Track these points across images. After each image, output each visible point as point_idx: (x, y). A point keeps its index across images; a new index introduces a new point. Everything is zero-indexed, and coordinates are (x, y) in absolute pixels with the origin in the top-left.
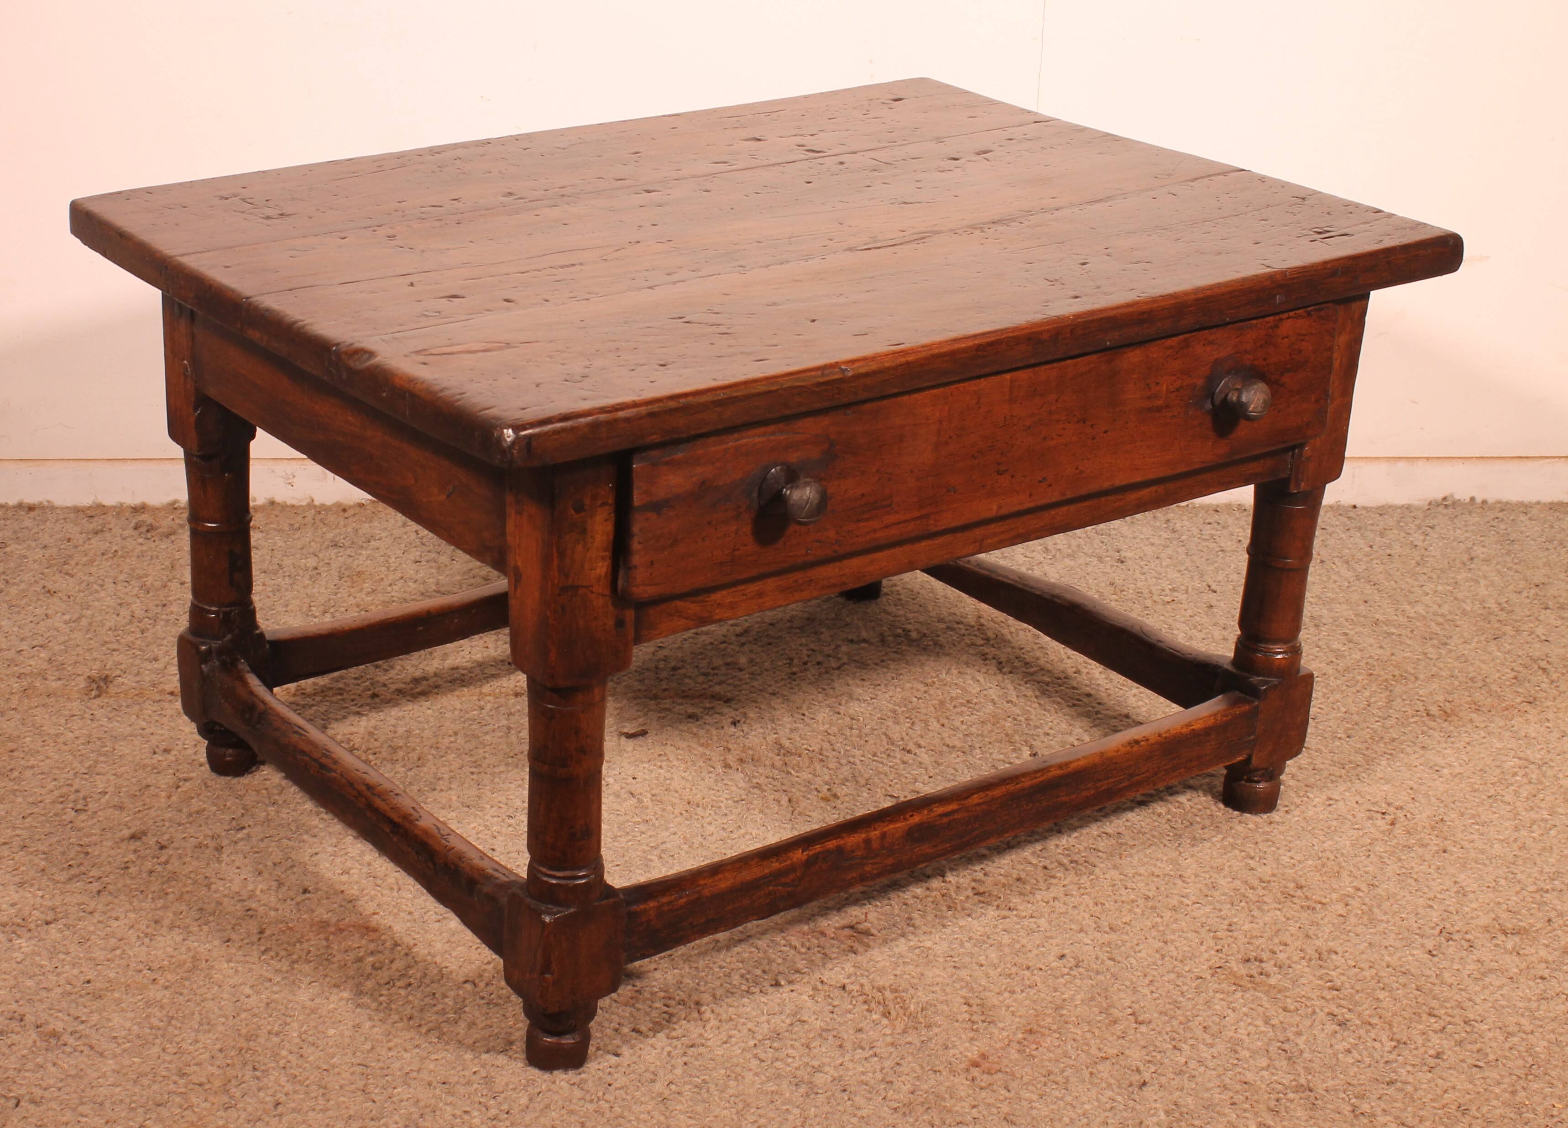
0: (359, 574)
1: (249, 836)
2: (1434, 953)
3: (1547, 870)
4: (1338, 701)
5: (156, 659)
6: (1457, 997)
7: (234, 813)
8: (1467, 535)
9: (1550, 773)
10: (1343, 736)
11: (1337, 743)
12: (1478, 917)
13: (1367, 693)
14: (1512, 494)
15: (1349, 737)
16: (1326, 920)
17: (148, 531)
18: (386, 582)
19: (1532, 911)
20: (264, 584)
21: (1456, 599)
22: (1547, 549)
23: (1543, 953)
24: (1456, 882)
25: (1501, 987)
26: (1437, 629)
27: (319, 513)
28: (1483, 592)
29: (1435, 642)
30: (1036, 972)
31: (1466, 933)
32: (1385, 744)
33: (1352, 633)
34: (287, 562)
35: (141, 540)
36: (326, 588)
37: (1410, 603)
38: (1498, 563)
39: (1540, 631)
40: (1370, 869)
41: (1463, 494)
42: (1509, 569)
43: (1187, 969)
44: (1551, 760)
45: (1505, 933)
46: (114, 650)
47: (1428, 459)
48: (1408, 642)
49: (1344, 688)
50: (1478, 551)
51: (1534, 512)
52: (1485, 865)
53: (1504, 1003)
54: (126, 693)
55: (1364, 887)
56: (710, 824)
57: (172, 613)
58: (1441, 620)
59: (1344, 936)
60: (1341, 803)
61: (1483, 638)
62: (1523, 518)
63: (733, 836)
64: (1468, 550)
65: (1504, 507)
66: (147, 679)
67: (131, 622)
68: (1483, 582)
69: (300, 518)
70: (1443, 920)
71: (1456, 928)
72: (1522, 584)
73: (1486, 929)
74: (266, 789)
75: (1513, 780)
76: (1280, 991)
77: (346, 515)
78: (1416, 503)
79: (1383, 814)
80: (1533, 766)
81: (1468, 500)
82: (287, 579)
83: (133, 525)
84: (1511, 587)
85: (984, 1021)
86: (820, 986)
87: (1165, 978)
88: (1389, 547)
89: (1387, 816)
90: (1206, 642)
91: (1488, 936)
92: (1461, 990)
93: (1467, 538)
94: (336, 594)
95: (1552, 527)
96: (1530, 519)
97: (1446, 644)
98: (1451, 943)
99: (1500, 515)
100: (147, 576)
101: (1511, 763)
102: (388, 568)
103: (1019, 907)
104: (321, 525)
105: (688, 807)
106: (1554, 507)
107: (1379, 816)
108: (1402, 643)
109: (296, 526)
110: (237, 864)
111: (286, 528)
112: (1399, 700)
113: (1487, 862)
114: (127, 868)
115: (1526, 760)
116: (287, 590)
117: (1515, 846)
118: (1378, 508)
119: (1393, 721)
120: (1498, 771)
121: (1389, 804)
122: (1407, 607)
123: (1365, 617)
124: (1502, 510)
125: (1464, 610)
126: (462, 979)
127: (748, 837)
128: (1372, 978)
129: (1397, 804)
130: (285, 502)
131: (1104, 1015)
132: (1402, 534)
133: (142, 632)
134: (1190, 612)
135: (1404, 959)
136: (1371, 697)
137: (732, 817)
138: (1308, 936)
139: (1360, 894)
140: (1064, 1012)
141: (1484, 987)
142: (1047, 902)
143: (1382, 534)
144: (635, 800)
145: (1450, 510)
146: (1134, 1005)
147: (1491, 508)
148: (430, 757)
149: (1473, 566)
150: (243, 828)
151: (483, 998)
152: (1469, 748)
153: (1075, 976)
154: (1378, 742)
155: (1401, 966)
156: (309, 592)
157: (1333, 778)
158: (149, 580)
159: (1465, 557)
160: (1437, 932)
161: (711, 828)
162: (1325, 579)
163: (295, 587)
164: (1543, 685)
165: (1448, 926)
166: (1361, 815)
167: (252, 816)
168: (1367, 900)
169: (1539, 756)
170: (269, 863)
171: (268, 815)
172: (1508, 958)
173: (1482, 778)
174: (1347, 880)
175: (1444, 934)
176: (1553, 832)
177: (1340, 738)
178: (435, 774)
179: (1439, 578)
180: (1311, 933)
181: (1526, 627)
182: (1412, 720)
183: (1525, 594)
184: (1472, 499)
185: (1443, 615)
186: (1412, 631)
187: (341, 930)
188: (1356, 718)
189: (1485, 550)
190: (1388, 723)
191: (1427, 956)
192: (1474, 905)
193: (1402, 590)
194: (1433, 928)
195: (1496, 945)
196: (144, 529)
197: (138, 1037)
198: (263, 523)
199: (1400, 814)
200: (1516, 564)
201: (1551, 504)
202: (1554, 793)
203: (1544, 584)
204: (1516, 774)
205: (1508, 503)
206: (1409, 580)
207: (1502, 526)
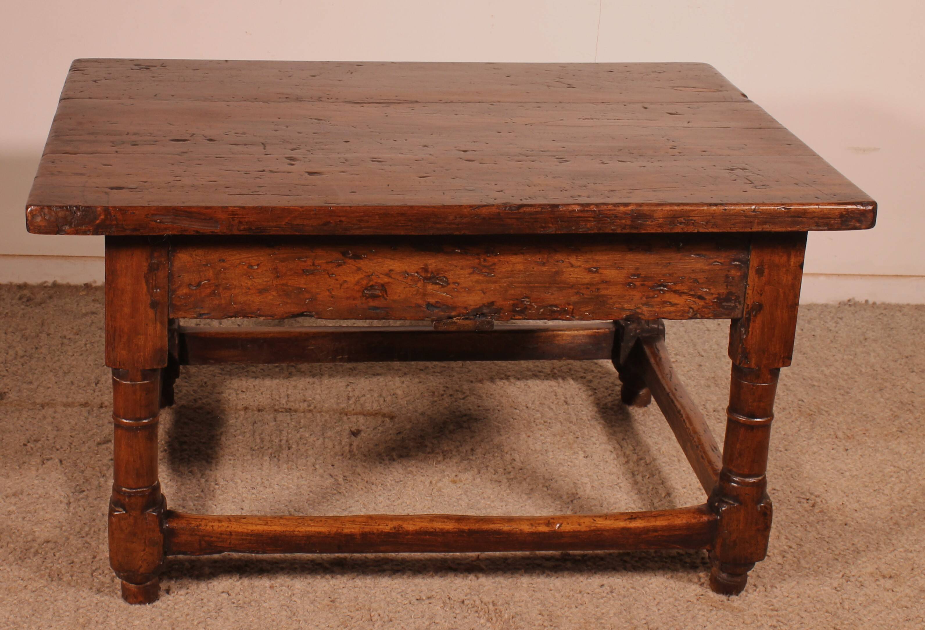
1: (87, 496)
2: (838, 589)
3: (911, 538)
4: (780, 427)
5: (31, 383)
6: (853, 618)
7: (78, 481)
8: (863, 324)
9: (913, 476)
10: (783, 450)
11: (779, 454)
12: (866, 567)
13: (798, 423)
14: (893, 300)
15: (786, 450)
16: (771, 566)
17: (28, 301)
19: (901, 564)
21: (855, 364)
22: (914, 334)
23: (908, 591)
24: (853, 544)
25: (880, 612)
26: (842, 383)
28: (873, 360)
29: (842, 391)
30: (585, 595)
31: (859, 577)
32: (809, 455)
33: (789, 384)
35: (23, 307)
37: (826, 366)
38: (882, 342)
39: (908, 386)
40: (799, 534)
41: (861, 298)
42: (889, 346)
43: (681, 595)
44: (914, 468)
45: (884, 577)
46: (4, 376)
47: (839, 275)
48: (825, 391)
49: (784, 419)
50: (870, 334)
51: (906, 310)
52: (871, 534)
53: (882, 622)
54: (11, 403)
55: (794, 546)
56: (380, 495)
57: (41, 353)
58: (846, 377)
59: (781, 577)
60: (780, 493)
61: (871, 390)
62: (898, 314)
63: (394, 503)
64: (863, 334)
65: (887, 307)
66: (25, 394)
67: (15, 358)
68: (872, 354)
70: (844, 568)
71: (853, 573)
72: (897, 356)
73: (872, 574)
74: (99, 467)
75: (890, 480)
76: (740, 611)
78: (831, 303)
79: (808, 500)
80: (902, 472)
81: (864, 302)
83: (18, 296)
84: (891, 358)
85: (551, 626)
86: (448, 601)
87: (667, 601)
88: (814, 330)
89: (809, 501)
90: (697, 388)
91: (873, 579)
92: (855, 613)
93: (863, 326)
95: (916, 320)
96: (904, 315)
97: (848, 393)
98: (849, 583)
99: (884, 312)
100: (26, 329)
101: (889, 469)
105: (366, 485)
106: (918, 308)
107: (805, 501)
108: (821, 391)
110: (79, 514)
112: (818, 428)
113: (873, 532)
114: (10, 515)
115: (898, 467)
117: (891, 523)
119: (814, 441)
120: (881, 474)
121: (811, 494)
122: (824, 368)
123: (798, 374)
124: (885, 309)
125: (861, 371)
126: (221, 591)
127: (404, 504)
128: (799, 604)
129: (817, 493)
131: (628, 624)
132: (822, 322)
133: (23, 365)
134: (687, 369)
135: (819, 593)
136: (800, 425)
137: (394, 492)
138: (758, 576)
139: (792, 550)
140: (603, 621)
141: (870, 612)
143: (809, 322)
144: (333, 480)
145: (852, 308)
146: (647, 618)
147: (878, 307)
149: (866, 344)
150: (84, 491)
151: (234, 603)
152: (862, 459)
153: (610, 599)
154: (804, 454)
155: (817, 597)
157: (776, 476)
158: (28, 332)
159: (862, 338)
160: (841, 575)
161: (381, 499)
164: (910, 420)
165: (847, 572)
166: (794, 500)
167: (90, 484)
168: (796, 555)
169: (906, 465)
170: (99, 514)
171: (100, 483)
172: (886, 593)
173: (870, 478)
174: (784, 541)
175: (845, 577)
176: (915, 514)
177: (781, 451)
179: (845, 351)
180: (760, 575)
181: (899, 383)
182: (826, 440)
183: (899, 362)
184: (867, 301)
185: (847, 375)
186: (827, 384)
188: (791, 438)
189: (874, 334)
190: (811, 442)
191: (834, 591)
193: (821, 358)
194: (838, 573)
195: (878, 585)
196: (25, 300)
197: (14, 623)
199: (818, 500)
200: (894, 343)
201: (916, 305)
202: (915, 489)
203: (911, 356)
204: (891, 476)
205: (889, 305)
206: (826, 351)
207: (885, 319)
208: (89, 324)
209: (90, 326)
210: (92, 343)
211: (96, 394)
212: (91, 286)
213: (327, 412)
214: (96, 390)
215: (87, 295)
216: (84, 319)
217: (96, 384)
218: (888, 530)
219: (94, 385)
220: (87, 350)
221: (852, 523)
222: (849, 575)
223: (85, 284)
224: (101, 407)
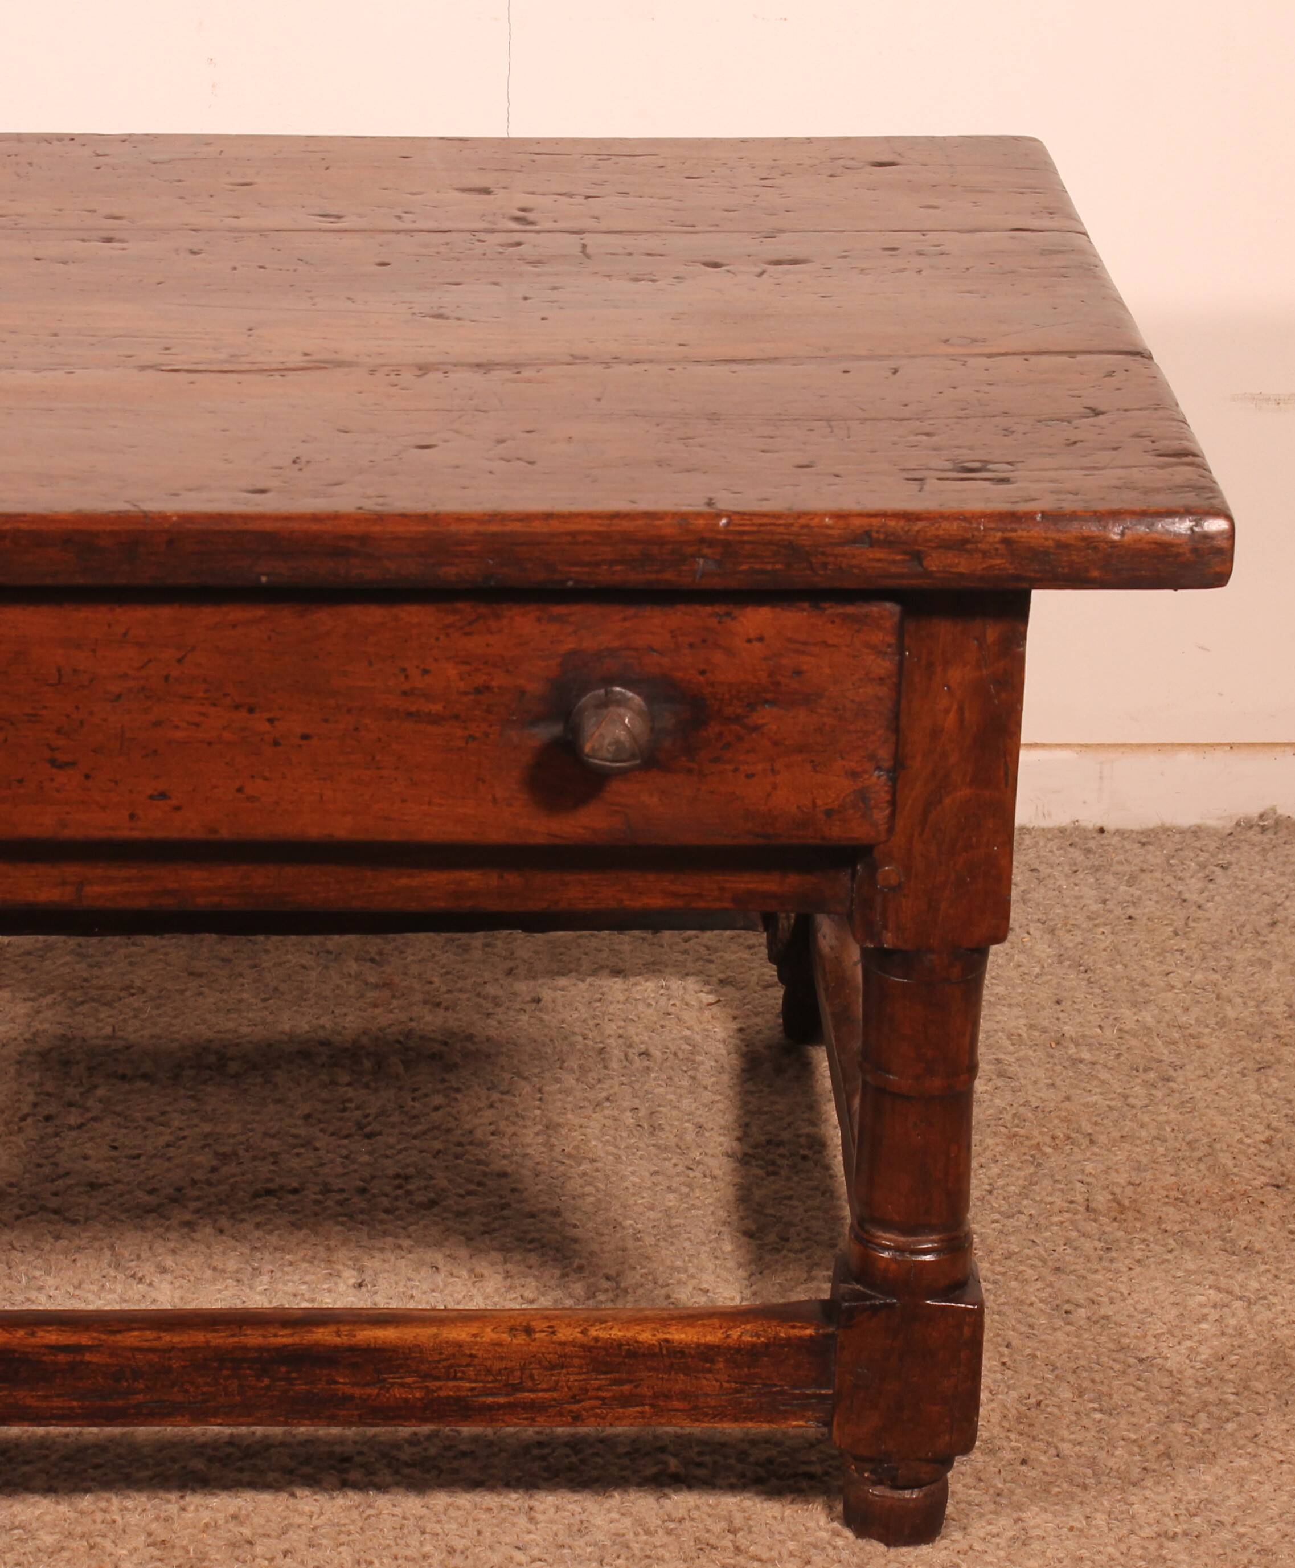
9: (1263, 1316)
21: (1218, 997)
29: (1152, 1076)
37: (1134, 1005)
48: (1104, 1075)
58: (1176, 1035)
61: (1237, 1069)
75: (1195, 1329)
78: (1212, 823)
80: (1238, 1304)
93: (1279, 886)
97: (1167, 1079)
101: (1201, 1298)
108: (1092, 1077)
115: (1230, 1293)
118: (1144, 833)
120: (1174, 1312)
122: (1127, 1012)
125: (1225, 1018)
132: (1168, 880)
136: (999, 1176)
143: (1132, 880)
145: (1266, 836)
149: (1271, 937)
152: (1138, 1269)
159: (1264, 921)
179: (1204, 958)
182: (1055, 1219)
185: (1184, 1028)
186: (1118, 1056)
193: (1130, 981)
202: (1256, 1354)
204: (1204, 1318)
206: (1148, 963)
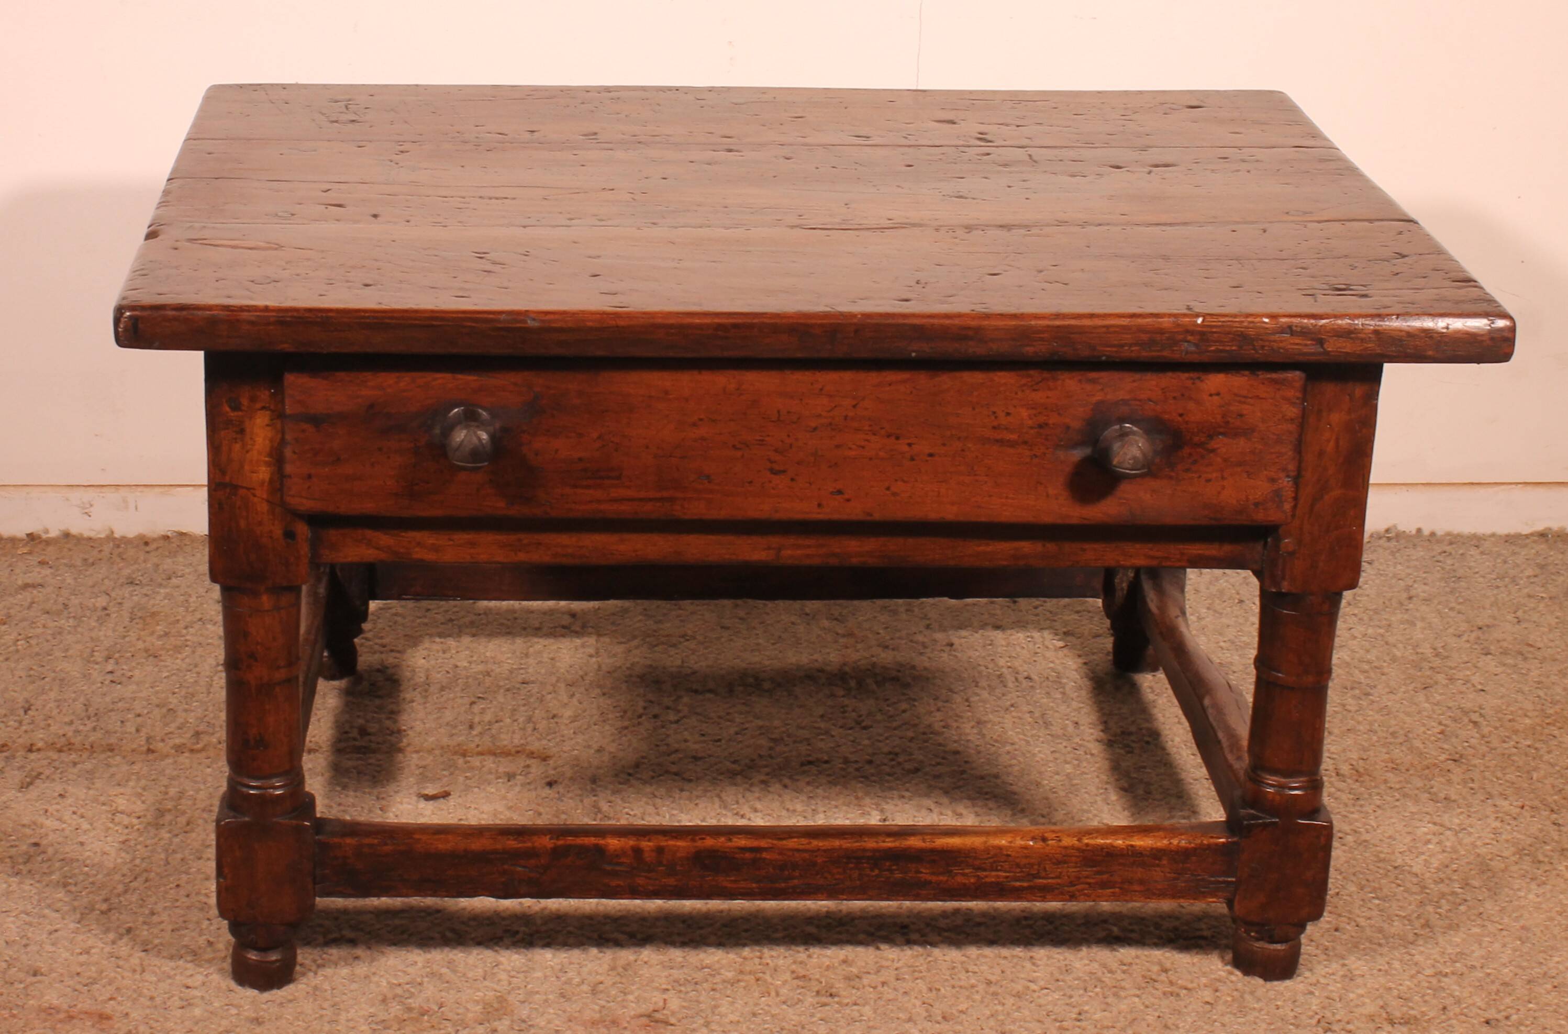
0: (153, 614)
3: (1450, 950)
8: (1409, 571)
12: (1364, 1004)
14: (1464, 525)
16: (1190, 1007)
18: (182, 624)
19: (1427, 998)
20: (44, 626)
21: (1387, 643)
22: (1498, 587)
26: (1362, 678)
27: (118, 546)
28: (1418, 635)
29: (1357, 692)
31: (1348, 1023)
34: (75, 601)
36: (114, 631)
38: (1439, 603)
39: (1476, 679)
41: (1408, 525)
42: (1452, 609)
45: (1392, 1022)
50: (1419, 589)
51: (1487, 545)
58: (1366, 667)
61: (1411, 688)
62: (1473, 552)
64: (1408, 588)
65: (1454, 539)
68: (1419, 624)
69: (95, 552)
70: (1324, 1008)
71: (1338, 1017)
72: (1464, 626)
73: (1371, 1018)
74: (11, 857)
75: (1425, 849)
77: (148, 549)
80: (1448, 833)
81: (1414, 532)
82: (71, 621)
84: (1451, 630)
93: (1409, 575)
94: (125, 637)
95: (1505, 562)
96: (1482, 553)
97: (1368, 694)
99: (1448, 549)
101: (1425, 829)
102: (187, 608)
103: (843, 993)
104: (118, 560)
109: (91, 560)
111: (79, 563)
113: (1382, 941)
115: (1441, 825)
116: (69, 633)
117: (1417, 924)
120: (1409, 838)
124: (1451, 543)
125: (1394, 656)
130: (81, 535)
142: (875, 988)
145: (1393, 543)
147: (1439, 541)
148: (200, 822)
149: (1411, 606)
152: (1379, 812)
156: (93, 634)
159: (1405, 595)
160: (1314, 1021)
162: (1241, 620)
163: (79, 629)
164: (1473, 741)
169: (1457, 821)
173: (1390, 846)
175: (1323, 1024)
178: (204, 841)
179: (1371, 619)
180: (1170, 1022)
183: (1465, 638)
184: (1419, 530)
185: (1369, 662)
187: (71, 1018)
189: (1426, 588)
192: (1360, 991)
194: (1311, 1017)
198: (54, 558)
200: (1460, 604)
201: (1507, 536)
203: (1488, 626)
204: (1428, 842)
205: (1459, 535)
207: (1449, 562)
208: (26, 604)
209: (29, 607)
210: (27, 639)
211: (24, 728)
212: (39, 537)
213: (430, 751)
214: (25, 722)
215: (30, 553)
216: (20, 596)
217: (26, 712)
218: (1411, 937)
219: (22, 712)
220: (17, 651)
221: (1348, 927)
222: (1332, 1019)
223: (28, 535)
224: (30, 751)
